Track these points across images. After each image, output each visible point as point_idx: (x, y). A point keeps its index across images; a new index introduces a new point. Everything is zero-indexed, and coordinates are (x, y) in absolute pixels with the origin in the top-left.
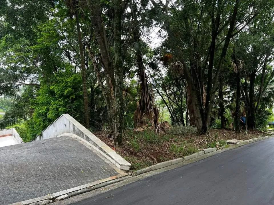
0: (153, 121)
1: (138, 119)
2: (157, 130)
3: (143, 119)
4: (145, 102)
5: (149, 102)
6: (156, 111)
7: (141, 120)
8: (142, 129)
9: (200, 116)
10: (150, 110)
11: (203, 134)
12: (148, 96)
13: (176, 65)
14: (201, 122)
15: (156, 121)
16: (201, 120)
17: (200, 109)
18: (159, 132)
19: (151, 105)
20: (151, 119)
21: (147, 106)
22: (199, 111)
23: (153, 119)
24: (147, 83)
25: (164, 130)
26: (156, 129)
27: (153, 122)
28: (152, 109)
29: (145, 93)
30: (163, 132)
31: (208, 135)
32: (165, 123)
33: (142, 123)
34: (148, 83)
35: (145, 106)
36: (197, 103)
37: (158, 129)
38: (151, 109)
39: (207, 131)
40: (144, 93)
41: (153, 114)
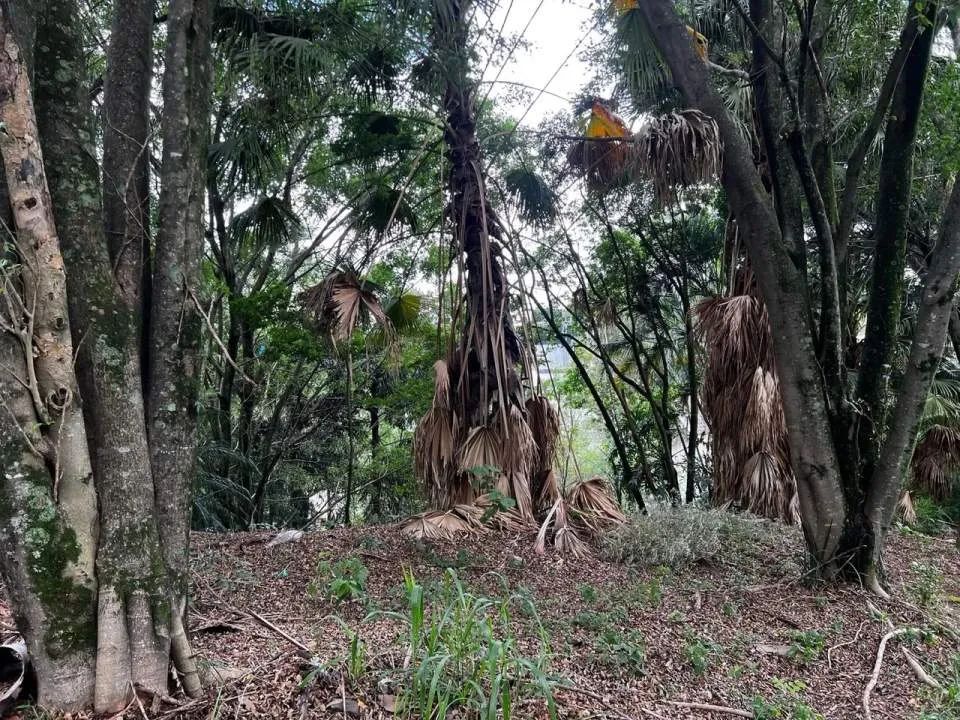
0: (522, 476)
1: (440, 462)
2: (548, 532)
3: (465, 464)
4: (484, 364)
5: (501, 367)
6: (541, 418)
7: (453, 465)
8: (455, 525)
9: (828, 458)
10: (508, 409)
11: (851, 578)
12: (501, 332)
13: (675, 127)
14: (839, 498)
15: (539, 479)
16: (836, 485)
17: (828, 414)
18: (558, 543)
19: (513, 386)
20: (509, 468)
21: (493, 387)
22: (822, 425)
23: (526, 467)
24: (498, 258)
25: (584, 535)
26: (541, 521)
27: (526, 484)
28: (518, 406)
29: (485, 316)
30: (579, 548)
31: (886, 589)
32: (592, 488)
33: (460, 485)
34: (503, 258)
35: (484, 389)
36: (808, 374)
37: (552, 525)
38: (514, 408)
39: (876, 559)
40: (480, 314)
41: (527, 441)
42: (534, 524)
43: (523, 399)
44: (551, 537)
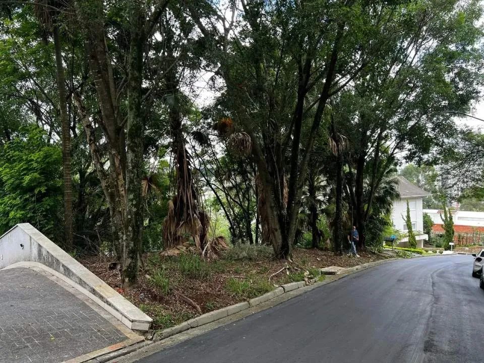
0: (197, 236)
1: (170, 233)
2: (205, 253)
3: (179, 234)
4: (185, 201)
5: (191, 202)
6: (204, 219)
7: (175, 234)
8: (177, 252)
9: (278, 227)
10: (193, 215)
11: (283, 258)
12: (191, 191)
13: (240, 138)
14: (280, 237)
15: (203, 237)
16: (280, 233)
17: (278, 215)
18: (208, 255)
19: (194, 208)
20: (194, 233)
21: (188, 208)
22: (276, 219)
23: (199, 233)
24: (190, 167)
25: (216, 253)
26: (203, 250)
27: (198, 239)
28: (196, 214)
29: (186, 186)
30: (215, 256)
31: (292, 260)
32: (220, 239)
33: (177, 240)
34: (191, 166)
35: (185, 209)
36: (273, 205)
37: (206, 250)
38: (195, 215)
39: (290, 252)
40: (184, 185)
41: (199, 224)
42: (201, 250)
43: (197, 212)
44: (206, 253)
